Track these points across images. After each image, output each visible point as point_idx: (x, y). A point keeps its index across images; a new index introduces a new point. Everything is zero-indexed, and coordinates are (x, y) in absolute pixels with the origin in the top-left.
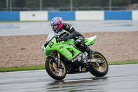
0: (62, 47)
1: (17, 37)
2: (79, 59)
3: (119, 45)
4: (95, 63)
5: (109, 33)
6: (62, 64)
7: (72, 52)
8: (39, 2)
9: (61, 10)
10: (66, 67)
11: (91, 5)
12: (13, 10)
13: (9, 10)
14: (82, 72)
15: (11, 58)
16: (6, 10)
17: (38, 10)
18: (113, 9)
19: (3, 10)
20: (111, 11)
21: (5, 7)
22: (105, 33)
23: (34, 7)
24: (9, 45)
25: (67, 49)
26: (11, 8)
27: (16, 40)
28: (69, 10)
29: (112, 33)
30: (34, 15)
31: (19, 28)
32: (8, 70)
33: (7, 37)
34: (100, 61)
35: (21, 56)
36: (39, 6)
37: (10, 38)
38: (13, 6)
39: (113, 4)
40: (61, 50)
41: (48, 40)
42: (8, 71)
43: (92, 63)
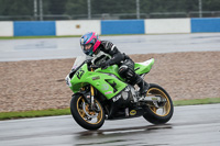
0: (98, 78)
1: (52, 62)
2: (125, 96)
3: (214, 73)
4: (151, 102)
5: (199, 53)
6: (98, 105)
7: (114, 85)
8: (86, 5)
9: (122, 18)
10: (104, 109)
11: (169, 10)
12: (45, 19)
13: (38, 19)
14: (130, 117)
15: (41, 95)
16: (34, 19)
17: (86, 18)
18: (204, 15)
19: (29, 19)
20: (201, 18)
21: (32, 14)
22: (193, 53)
23: (79, 14)
24: (39, 75)
25: (105, 81)
26: (41, 15)
27: (49, 66)
28: (135, 17)
29: (204, 53)
30: (78, 27)
31: (55, 47)
32: (38, 114)
33: (35, 62)
34: (159, 99)
35: (58, 92)
36: (86, 12)
37: (41, 63)
38: (45, 13)
39: (204, 8)
40: (95, 83)
41: (75, 67)
42: (37, 116)
43: (147, 102)
